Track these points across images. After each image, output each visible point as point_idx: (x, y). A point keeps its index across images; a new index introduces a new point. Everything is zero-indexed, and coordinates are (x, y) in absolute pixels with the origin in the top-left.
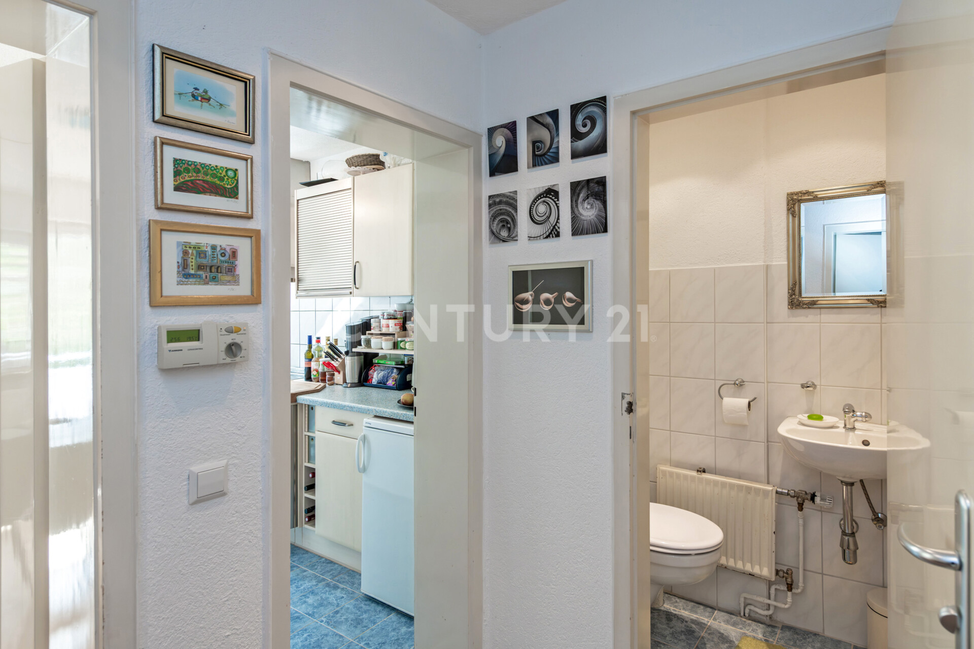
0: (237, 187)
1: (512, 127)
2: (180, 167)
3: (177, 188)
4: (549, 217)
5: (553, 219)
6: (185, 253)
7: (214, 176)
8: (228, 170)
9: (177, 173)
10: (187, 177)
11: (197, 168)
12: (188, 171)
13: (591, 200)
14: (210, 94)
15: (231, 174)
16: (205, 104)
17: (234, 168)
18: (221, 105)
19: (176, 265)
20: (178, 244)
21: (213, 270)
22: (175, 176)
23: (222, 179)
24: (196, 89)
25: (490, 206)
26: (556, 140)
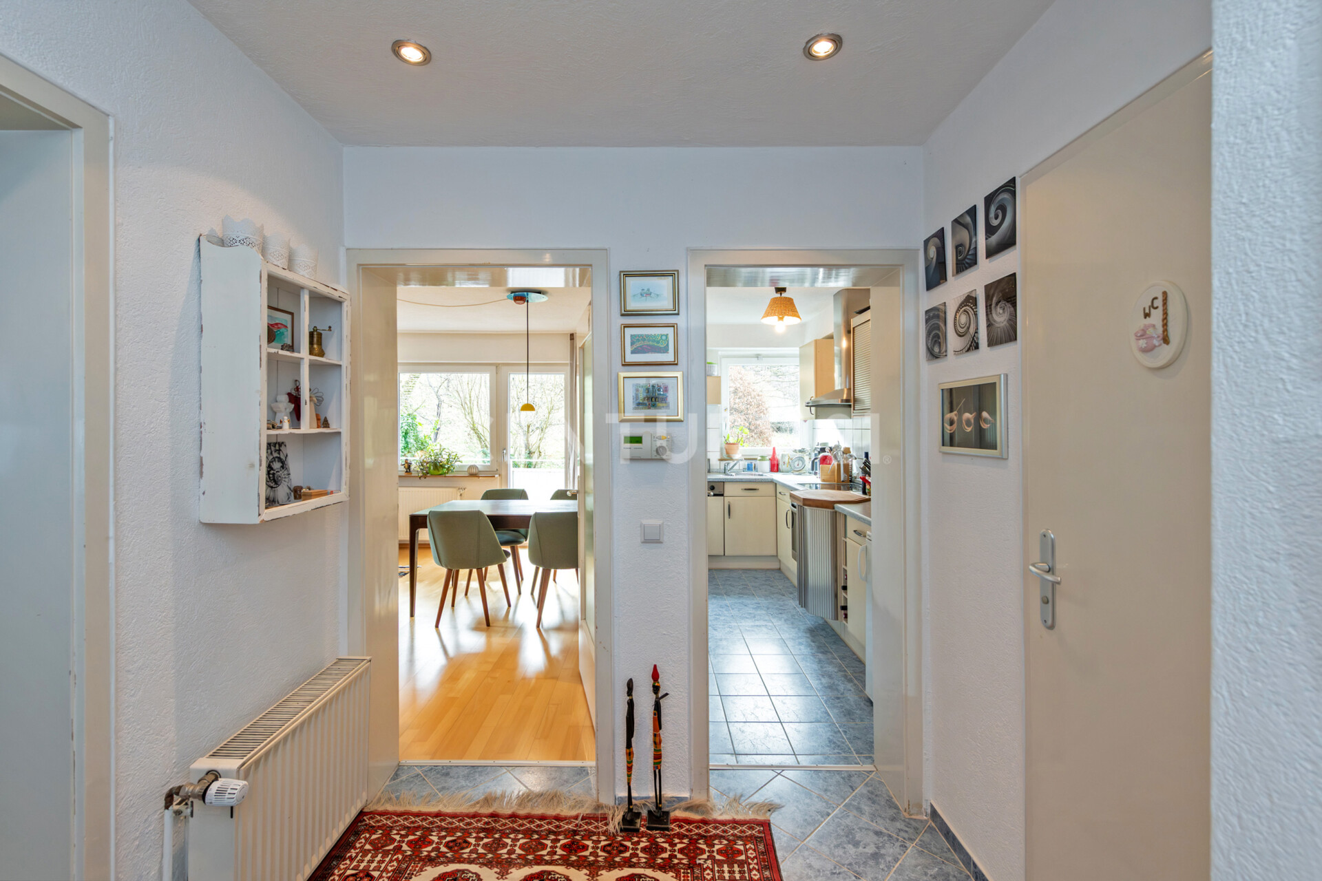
0: (668, 345)
1: (940, 234)
2: (634, 339)
3: (633, 352)
4: (968, 328)
5: (972, 330)
6: (637, 390)
7: (654, 341)
8: (662, 335)
9: (632, 344)
10: (638, 344)
11: (643, 338)
12: (638, 340)
13: (1002, 304)
14: (651, 290)
15: (664, 338)
16: (648, 297)
17: (665, 333)
18: (658, 295)
19: (632, 398)
20: (633, 385)
21: (653, 400)
22: (631, 345)
23: (658, 342)
24: (643, 290)
25: (927, 321)
26: (974, 240)
